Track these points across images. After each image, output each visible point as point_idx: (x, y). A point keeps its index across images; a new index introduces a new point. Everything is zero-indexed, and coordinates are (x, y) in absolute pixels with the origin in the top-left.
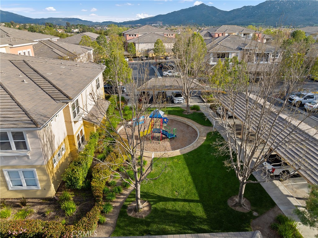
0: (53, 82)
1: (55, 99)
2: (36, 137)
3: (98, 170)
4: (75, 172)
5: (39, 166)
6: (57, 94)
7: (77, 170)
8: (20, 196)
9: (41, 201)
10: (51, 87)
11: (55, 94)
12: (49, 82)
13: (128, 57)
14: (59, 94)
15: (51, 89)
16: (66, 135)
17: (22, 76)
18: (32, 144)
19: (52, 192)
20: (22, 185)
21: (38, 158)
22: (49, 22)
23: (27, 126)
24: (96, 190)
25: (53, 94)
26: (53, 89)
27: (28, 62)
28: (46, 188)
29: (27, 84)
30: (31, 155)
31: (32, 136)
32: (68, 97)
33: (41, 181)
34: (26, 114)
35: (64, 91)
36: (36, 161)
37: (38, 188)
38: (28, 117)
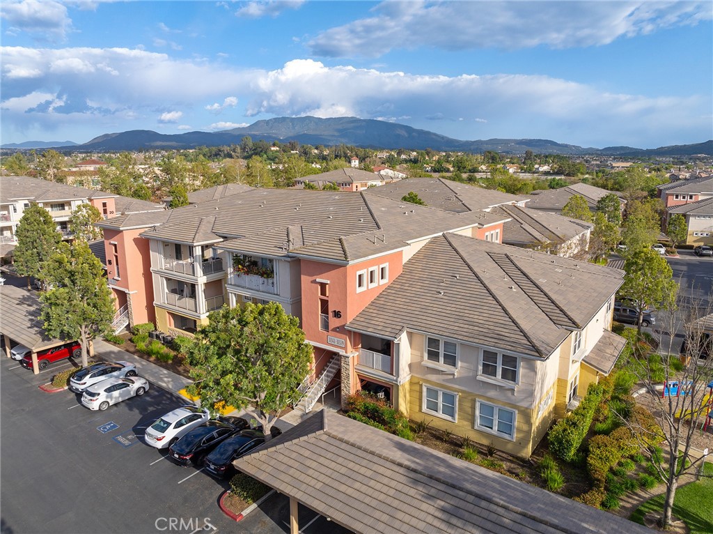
0: (550, 294)
1: (555, 322)
2: (533, 369)
3: (598, 444)
4: (569, 433)
5: (523, 409)
6: (557, 315)
7: (572, 432)
8: (485, 442)
9: (511, 458)
10: (548, 303)
11: (555, 314)
12: (545, 294)
13: (665, 245)
14: (560, 315)
15: (548, 307)
16: (557, 377)
17: (507, 279)
18: (524, 376)
19: (528, 452)
20: (492, 428)
21: (526, 398)
22: (490, 147)
23: (527, 351)
24: (596, 471)
25: (552, 314)
26: (551, 307)
27: (512, 258)
28: (522, 443)
29: (516, 293)
30: (518, 391)
31: (527, 366)
32: (574, 323)
33: (519, 430)
34: (525, 335)
35: (569, 313)
36: (523, 400)
37: (512, 438)
38: (528, 341)
